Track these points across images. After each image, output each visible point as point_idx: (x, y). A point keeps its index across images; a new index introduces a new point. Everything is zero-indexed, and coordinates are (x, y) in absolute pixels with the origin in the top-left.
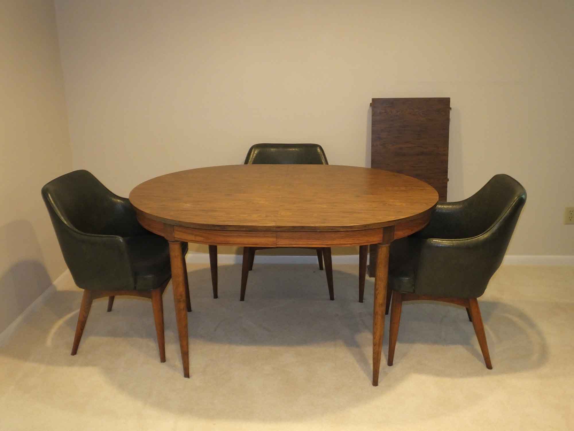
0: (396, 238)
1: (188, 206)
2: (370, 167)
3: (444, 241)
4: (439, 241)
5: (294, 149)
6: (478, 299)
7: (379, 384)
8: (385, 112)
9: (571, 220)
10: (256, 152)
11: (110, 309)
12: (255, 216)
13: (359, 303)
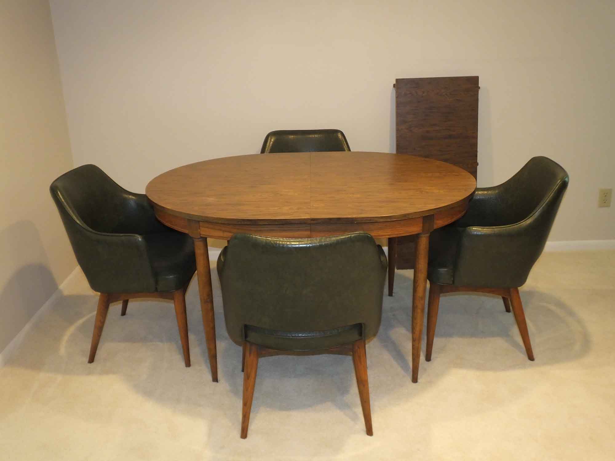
0: (435, 227)
1: (211, 200)
2: (395, 152)
3: (485, 229)
4: (480, 229)
5: (313, 136)
6: (519, 288)
7: (419, 381)
8: (410, 93)
9: (605, 202)
10: (272, 140)
11: (124, 313)
12: (285, 209)
13: (389, 297)
